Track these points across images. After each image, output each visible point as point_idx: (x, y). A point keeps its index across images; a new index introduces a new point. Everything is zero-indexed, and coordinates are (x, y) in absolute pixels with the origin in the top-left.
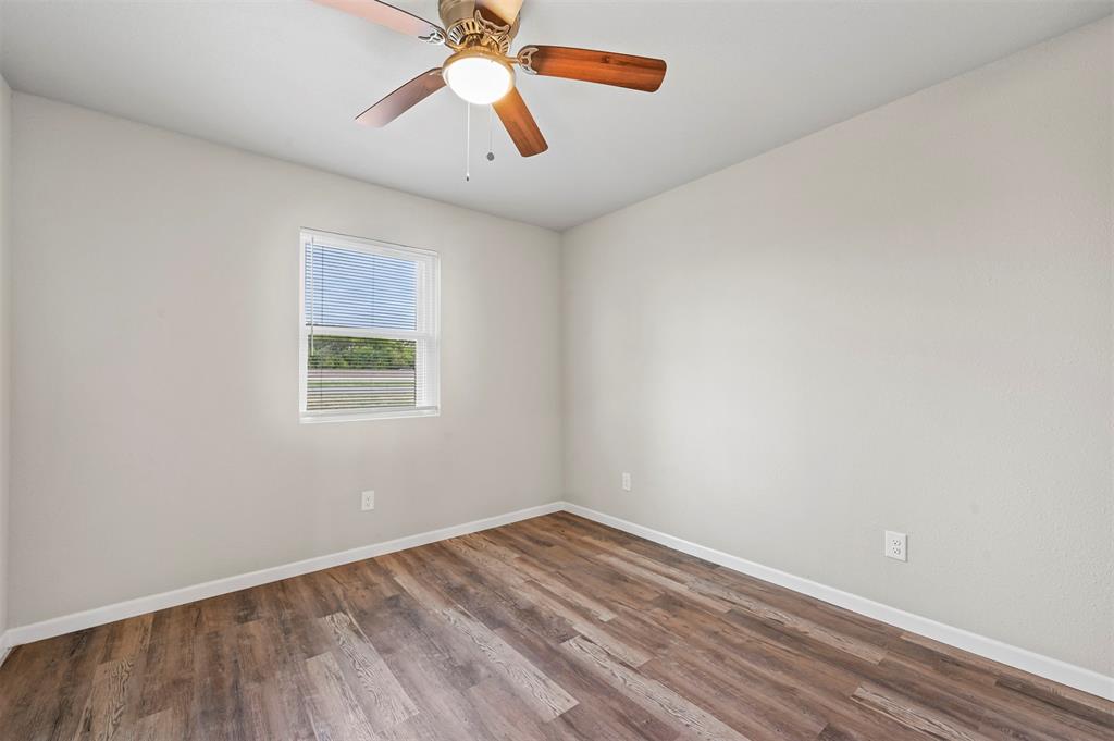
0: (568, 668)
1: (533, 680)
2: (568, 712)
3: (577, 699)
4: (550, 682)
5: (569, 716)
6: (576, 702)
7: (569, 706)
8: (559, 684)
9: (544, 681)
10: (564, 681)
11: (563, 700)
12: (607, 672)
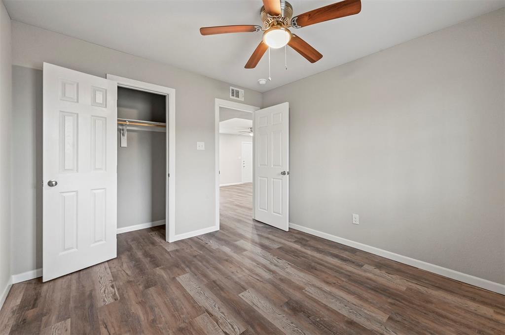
0: (242, 312)
1: (259, 305)
2: (243, 292)
3: (239, 297)
4: (251, 304)
5: (243, 290)
6: (239, 295)
7: (242, 294)
8: (247, 303)
9: (254, 305)
10: (245, 305)
11: (245, 296)
12: (222, 310)
